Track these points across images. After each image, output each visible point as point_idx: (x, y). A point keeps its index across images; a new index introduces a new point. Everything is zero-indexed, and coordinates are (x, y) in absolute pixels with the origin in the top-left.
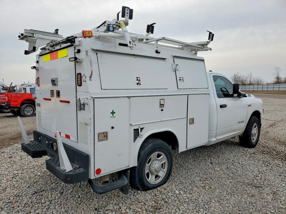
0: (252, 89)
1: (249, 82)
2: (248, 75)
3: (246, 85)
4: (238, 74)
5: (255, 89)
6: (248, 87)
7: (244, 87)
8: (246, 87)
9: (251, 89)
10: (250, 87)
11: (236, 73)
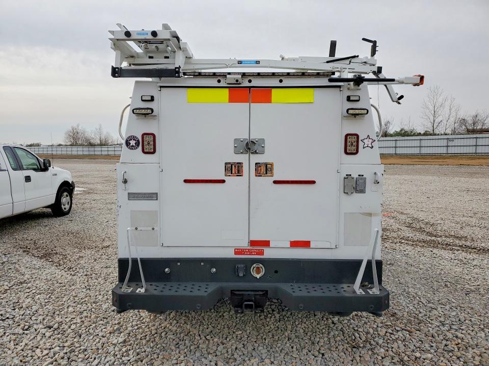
0: (106, 153)
1: (99, 142)
2: (96, 129)
3: (95, 145)
4: (78, 126)
5: (110, 153)
6: (100, 149)
7: (93, 149)
8: (96, 149)
9: (103, 153)
10: (103, 149)
11: (75, 126)
